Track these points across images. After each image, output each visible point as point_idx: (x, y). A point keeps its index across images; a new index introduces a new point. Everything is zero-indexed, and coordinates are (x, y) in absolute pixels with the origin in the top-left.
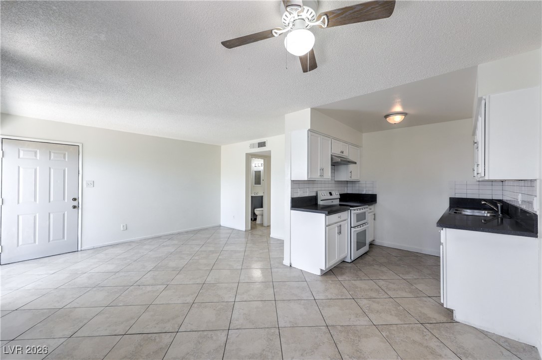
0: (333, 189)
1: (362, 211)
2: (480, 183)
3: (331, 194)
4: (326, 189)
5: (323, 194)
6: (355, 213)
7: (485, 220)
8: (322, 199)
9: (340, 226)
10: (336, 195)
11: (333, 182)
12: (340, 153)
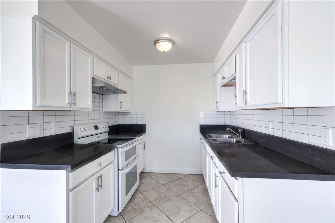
0: (101, 121)
1: (132, 146)
2: (218, 113)
3: (96, 128)
4: (90, 121)
5: (83, 130)
6: (123, 151)
7: (229, 144)
8: (80, 136)
9: (101, 176)
10: (103, 128)
11: (101, 113)
12: (106, 79)
